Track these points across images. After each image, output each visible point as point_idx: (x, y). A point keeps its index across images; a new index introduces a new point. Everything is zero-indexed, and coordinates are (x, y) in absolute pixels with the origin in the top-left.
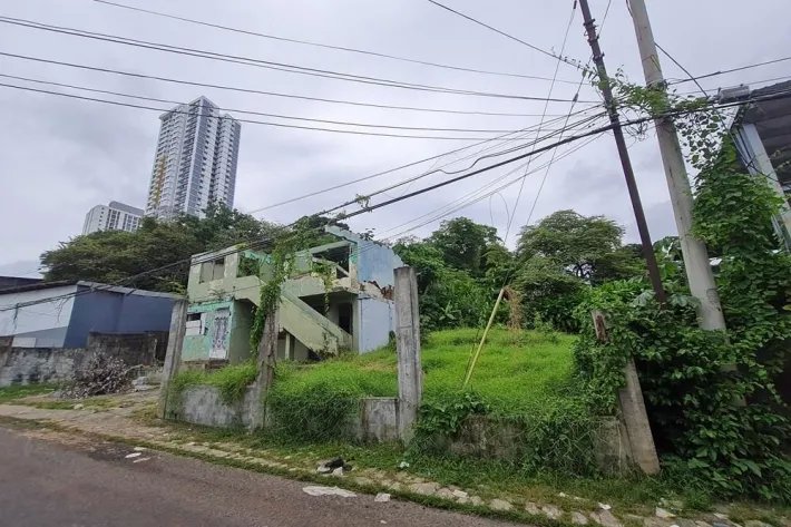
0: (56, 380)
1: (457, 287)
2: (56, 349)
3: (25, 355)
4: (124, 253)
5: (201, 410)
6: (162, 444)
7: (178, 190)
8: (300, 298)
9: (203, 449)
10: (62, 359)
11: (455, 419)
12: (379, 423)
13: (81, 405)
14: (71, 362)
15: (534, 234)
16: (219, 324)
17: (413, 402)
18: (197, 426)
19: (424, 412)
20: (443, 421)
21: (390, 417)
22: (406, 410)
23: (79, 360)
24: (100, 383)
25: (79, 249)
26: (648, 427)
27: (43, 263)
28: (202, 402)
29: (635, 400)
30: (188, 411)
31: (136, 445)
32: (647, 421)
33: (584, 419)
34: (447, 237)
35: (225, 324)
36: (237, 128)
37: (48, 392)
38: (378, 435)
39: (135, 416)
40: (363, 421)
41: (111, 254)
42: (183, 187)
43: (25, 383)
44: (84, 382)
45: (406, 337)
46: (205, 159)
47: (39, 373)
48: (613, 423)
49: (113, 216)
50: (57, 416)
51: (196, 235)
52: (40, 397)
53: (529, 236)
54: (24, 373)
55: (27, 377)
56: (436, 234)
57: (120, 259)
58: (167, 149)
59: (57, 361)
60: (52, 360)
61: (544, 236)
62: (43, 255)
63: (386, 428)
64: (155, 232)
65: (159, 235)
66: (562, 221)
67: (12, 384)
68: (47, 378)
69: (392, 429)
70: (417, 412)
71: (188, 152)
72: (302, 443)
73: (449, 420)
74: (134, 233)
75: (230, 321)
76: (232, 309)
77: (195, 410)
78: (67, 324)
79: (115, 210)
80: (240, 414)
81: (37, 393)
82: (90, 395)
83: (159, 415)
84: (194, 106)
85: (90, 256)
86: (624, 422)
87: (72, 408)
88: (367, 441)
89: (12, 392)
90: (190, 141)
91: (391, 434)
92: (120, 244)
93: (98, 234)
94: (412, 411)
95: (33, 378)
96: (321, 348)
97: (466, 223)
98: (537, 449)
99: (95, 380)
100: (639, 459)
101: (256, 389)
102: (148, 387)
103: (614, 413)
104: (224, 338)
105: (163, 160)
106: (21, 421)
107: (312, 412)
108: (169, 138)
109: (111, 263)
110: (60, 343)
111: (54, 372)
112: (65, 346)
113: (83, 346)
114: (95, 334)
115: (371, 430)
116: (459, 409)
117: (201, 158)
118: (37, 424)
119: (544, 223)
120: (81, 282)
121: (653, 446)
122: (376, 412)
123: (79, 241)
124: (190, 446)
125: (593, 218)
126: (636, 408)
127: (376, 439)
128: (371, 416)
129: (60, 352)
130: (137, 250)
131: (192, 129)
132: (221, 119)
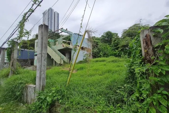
1: (104, 48)
8: (58, 50)
12: (30, 96)
15: (127, 32)
21: (33, 95)
34: (105, 36)
36: (58, 14)
40: (27, 95)
46: (52, 22)
53: (125, 32)
56: (102, 36)
58: (45, 21)
61: (129, 32)
69: (33, 100)
84: (49, 10)
90: (49, 18)
96: (59, 62)
97: (110, 33)
108: (45, 18)
119: (130, 28)
122: (30, 92)
125: (145, 25)
131: (49, 16)
132: (55, 13)
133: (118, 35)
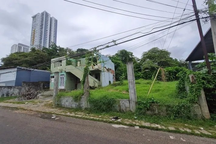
0: (14, 95)
2: (13, 87)
3: (4, 88)
4: (27, 59)
5: (67, 104)
6: (60, 113)
7: (40, 40)
9: (73, 114)
10: (15, 89)
11: (149, 105)
12: (124, 106)
13: (27, 103)
14: (18, 90)
15: (147, 54)
16: (61, 79)
17: (134, 100)
18: (67, 108)
19: (138, 103)
20: (145, 105)
21: (127, 104)
22: (132, 103)
23: (20, 89)
24: (29, 96)
25: (13, 57)
26: (207, 107)
27: (2, 61)
28: (67, 101)
29: (203, 99)
30: (63, 104)
31: (52, 114)
32: (207, 105)
33: (189, 104)
34: (120, 55)
35: (63, 79)
36: (56, 21)
37: (13, 99)
38: (124, 110)
39: (45, 105)
40: (119, 106)
41: (23, 59)
42: (41, 39)
43: (5, 96)
44: (24, 96)
45: (131, 82)
46: (47, 31)
47: (9, 93)
48: (197, 105)
49: (20, 48)
50: (22, 106)
51: (48, 54)
52: (11, 100)
53: (145, 55)
54: (4, 93)
55: (6, 95)
56: (117, 54)
57: (26, 60)
58: (35, 27)
59: (14, 90)
60: (12, 90)
61: (150, 55)
62: (2, 59)
63: (126, 108)
64: (35, 52)
65: (37, 53)
66: (154, 50)
67: (1, 97)
68: (11, 95)
69: (128, 108)
70: (136, 103)
71: (42, 28)
72: (102, 112)
73: (147, 105)
74: (29, 53)
75: (65, 78)
76: (65, 75)
77: (65, 103)
78: (15, 79)
79: (20, 46)
80: (80, 104)
81: (10, 99)
82: (27, 99)
83: (53, 105)
84: (43, 14)
85: (16, 59)
86: (200, 105)
87: (25, 103)
88: (121, 111)
89: (2, 99)
90: (42, 25)
91: (128, 109)
92: (25, 56)
93: (17, 53)
94: (134, 103)
95: (7, 95)
96: (93, 86)
97: (125, 51)
98: (175, 113)
99: (28, 95)
100: (204, 115)
101: (84, 98)
102: (43, 97)
103: (196, 103)
104: (63, 83)
105: (34, 31)
106: (11, 108)
107: (104, 104)
108: (35, 24)
109: (23, 61)
110: (14, 85)
111: (13, 93)
112: (15, 86)
113: (21, 85)
114: (24, 82)
115: (122, 108)
116: (150, 102)
117: (46, 31)
118: (17, 108)
119: (149, 51)
120: (18, 67)
121: (208, 111)
122: (123, 103)
123: (12, 55)
124: (68, 114)
126: (204, 101)
127: (123, 111)
128: (121, 104)
129: (14, 87)
130: (31, 58)
131: (42, 21)
132: (51, 18)
133: (133, 54)
